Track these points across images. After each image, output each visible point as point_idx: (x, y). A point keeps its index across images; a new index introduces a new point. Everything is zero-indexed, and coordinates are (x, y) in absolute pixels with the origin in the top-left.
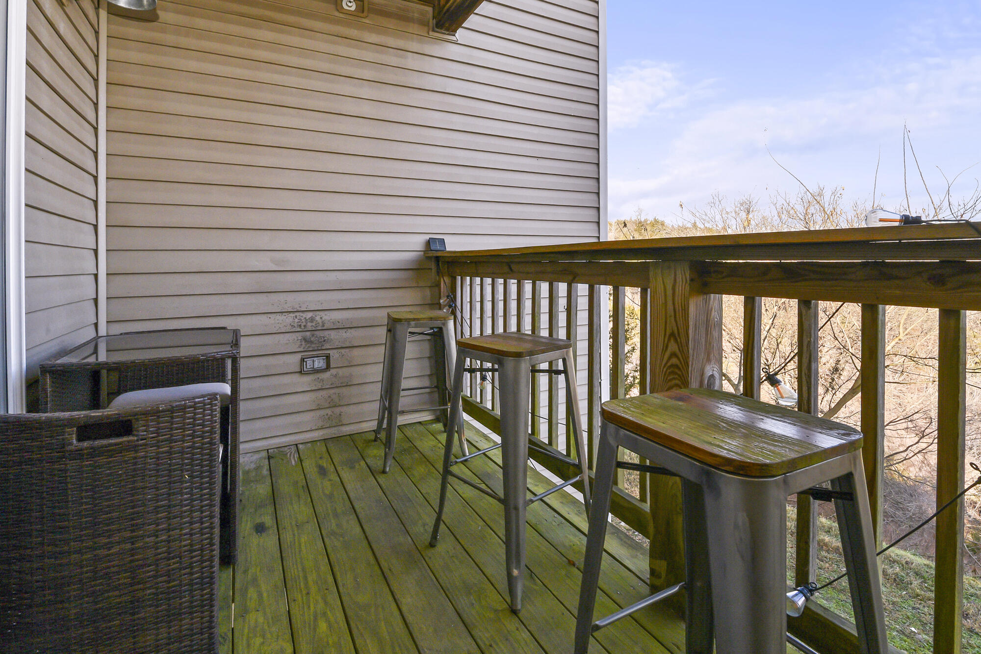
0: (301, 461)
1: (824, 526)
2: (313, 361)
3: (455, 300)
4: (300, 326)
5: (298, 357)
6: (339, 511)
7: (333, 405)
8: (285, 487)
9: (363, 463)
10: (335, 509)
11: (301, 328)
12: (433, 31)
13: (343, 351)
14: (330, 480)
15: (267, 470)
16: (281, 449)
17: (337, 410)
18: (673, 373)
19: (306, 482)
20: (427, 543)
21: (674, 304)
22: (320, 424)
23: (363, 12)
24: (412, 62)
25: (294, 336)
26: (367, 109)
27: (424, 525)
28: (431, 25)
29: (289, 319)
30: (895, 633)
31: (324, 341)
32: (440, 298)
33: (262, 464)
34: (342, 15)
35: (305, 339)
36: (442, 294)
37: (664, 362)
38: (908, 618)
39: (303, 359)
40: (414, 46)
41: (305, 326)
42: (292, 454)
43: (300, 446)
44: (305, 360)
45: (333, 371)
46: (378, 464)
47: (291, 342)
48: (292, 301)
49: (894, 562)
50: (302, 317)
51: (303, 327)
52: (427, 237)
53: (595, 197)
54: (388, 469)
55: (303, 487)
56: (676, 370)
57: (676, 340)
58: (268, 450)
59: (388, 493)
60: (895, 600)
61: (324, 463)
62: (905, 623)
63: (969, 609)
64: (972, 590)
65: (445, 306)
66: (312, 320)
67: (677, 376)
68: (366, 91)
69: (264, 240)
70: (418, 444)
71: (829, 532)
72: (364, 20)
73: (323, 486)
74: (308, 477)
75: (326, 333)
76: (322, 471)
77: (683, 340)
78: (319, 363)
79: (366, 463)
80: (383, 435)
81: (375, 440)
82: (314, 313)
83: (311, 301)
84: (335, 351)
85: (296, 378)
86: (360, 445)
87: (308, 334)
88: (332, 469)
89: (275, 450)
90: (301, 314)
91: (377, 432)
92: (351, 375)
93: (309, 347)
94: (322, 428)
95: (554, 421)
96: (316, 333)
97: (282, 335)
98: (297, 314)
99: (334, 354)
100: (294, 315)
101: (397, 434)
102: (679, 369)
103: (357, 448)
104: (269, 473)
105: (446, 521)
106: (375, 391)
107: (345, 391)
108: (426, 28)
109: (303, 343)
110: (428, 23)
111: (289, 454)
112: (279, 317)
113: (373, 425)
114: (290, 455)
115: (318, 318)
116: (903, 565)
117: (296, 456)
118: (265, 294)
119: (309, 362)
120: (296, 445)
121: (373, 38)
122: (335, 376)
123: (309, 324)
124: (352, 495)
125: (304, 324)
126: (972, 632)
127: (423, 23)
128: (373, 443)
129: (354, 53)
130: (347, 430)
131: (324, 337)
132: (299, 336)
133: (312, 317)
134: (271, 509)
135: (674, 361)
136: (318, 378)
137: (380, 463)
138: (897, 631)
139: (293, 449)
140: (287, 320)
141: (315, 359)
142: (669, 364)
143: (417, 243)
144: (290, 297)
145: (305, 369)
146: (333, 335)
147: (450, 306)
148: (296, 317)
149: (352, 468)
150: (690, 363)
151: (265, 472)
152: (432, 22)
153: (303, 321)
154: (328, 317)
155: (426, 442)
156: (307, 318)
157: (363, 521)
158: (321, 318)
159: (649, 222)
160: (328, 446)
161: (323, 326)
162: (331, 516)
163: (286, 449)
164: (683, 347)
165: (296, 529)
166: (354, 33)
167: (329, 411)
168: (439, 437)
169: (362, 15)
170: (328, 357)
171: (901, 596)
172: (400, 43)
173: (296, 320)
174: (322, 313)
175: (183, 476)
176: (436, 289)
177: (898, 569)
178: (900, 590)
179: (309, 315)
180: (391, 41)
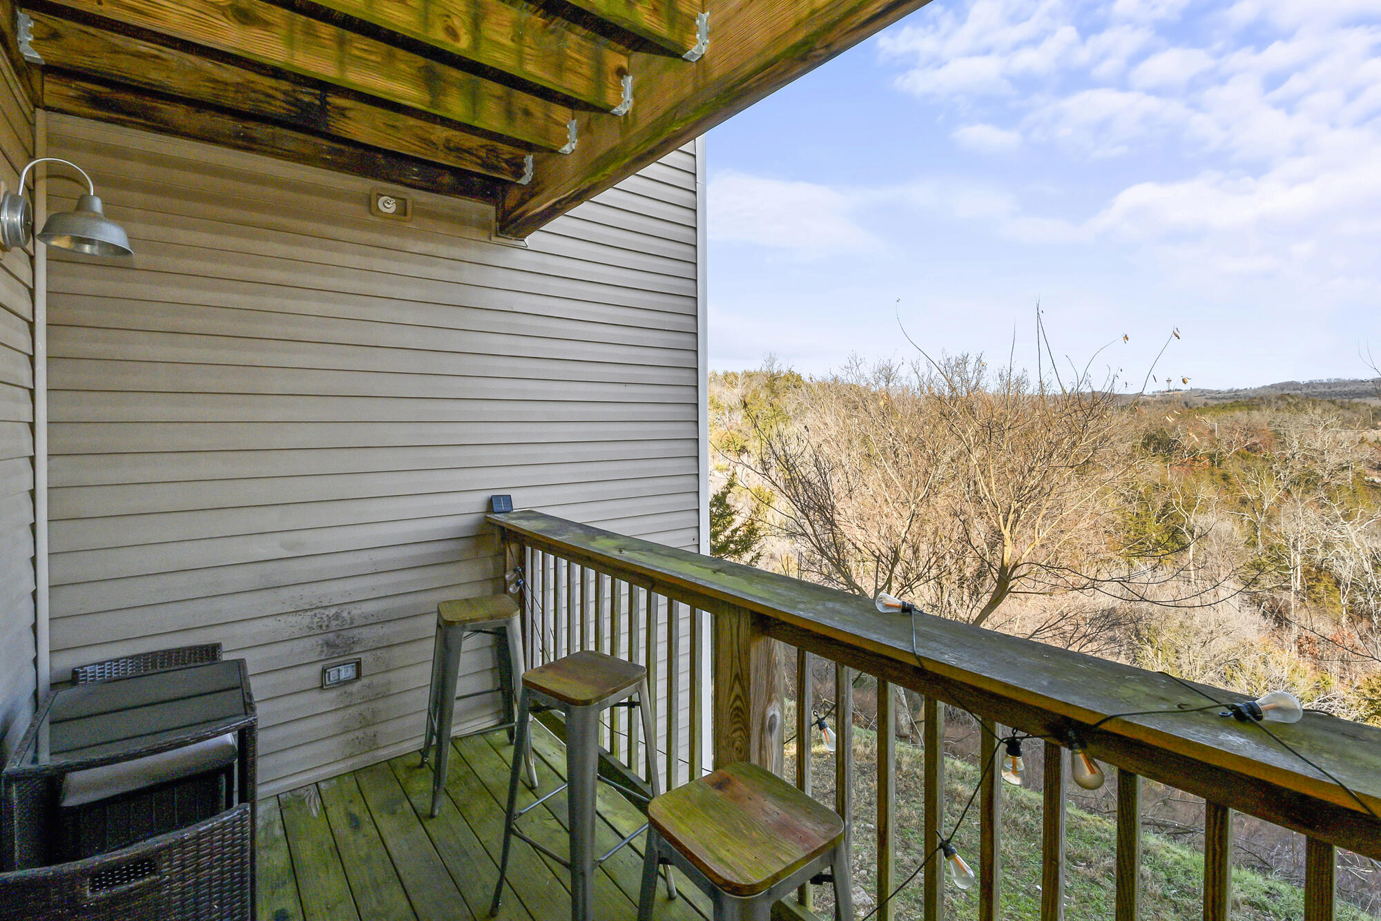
0: (325, 808)
1: (958, 772)
2: (339, 671)
3: (524, 574)
4: (321, 627)
5: (318, 668)
6: (380, 880)
7: (366, 723)
8: (307, 852)
9: (407, 805)
10: (375, 878)
11: (323, 628)
12: (497, 236)
13: (378, 653)
14: (365, 836)
15: (280, 828)
16: (297, 793)
17: (370, 731)
18: (737, 716)
19: (335, 841)
20: (487, 912)
21: (738, 645)
22: (348, 751)
23: (405, 214)
24: (470, 274)
25: (312, 641)
26: (410, 337)
27: (485, 887)
28: (493, 227)
29: (305, 620)
30: (1020, 894)
31: (354, 642)
32: (505, 572)
33: (272, 819)
34: (377, 219)
35: (328, 644)
36: (508, 567)
37: (731, 703)
38: (1035, 874)
39: (325, 670)
40: (472, 254)
41: (327, 626)
42: (312, 798)
43: (322, 785)
44: (328, 670)
45: (364, 681)
46: (424, 803)
47: (309, 648)
48: (310, 594)
49: (1026, 808)
50: (323, 614)
51: (324, 628)
52: (490, 494)
53: (693, 426)
54: (437, 812)
55: (330, 849)
56: (740, 713)
57: (740, 683)
58: (278, 796)
59: (440, 848)
60: (1023, 854)
61: (356, 809)
62: (1031, 881)
63: (1092, 856)
64: (1098, 834)
65: (511, 582)
66: (337, 616)
67: (740, 719)
68: (410, 315)
69: (271, 519)
70: (477, 767)
71: (963, 778)
72: (407, 225)
73: (357, 846)
74: (336, 833)
75: (356, 631)
76: (355, 823)
77: (746, 684)
78: (347, 672)
79: (411, 804)
80: (431, 758)
81: (421, 766)
82: (340, 607)
83: (334, 592)
84: (368, 654)
85: (316, 695)
86: (402, 774)
87: (331, 636)
88: (366, 818)
89: (288, 794)
90: (322, 611)
91: (424, 753)
92: (389, 683)
93: (333, 653)
94: (351, 756)
95: (634, 741)
96: (342, 633)
97: (296, 642)
98: (317, 611)
99: (366, 658)
100: (313, 613)
101: (450, 754)
102: (742, 713)
103: (398, 780)
104: (283, 832)
105: (510, 880)
106: (422, 699)
107: (380, 704)
108: (487, 233)
109: (325, 648)
110: (491, 226)
111: (307, 800)
112: (292, 619)
113: (419, 743)
114: (310, 801)
115: (345, 614)
116: (1034, 812)
117: (318, 801)
118: (273, 590)
119: (333, 673)
120: (317, 784)
121: (420, 247)
122: (369, 686)
123: (334, 623)
124: (395, 854)
125: (326, 623)
126: (1093, 882)
127: (483, 226)
128: (419, 771)
129: (394, 267)
130: (383, 754)
131: (353, 638)
132: (319, 640)
133: (337, 612)
134: (290, 888)
135: (738, 703)
136: (345, 693)
137: (428, 803)
138: (1023, 892)
139: (313, 790)
140: (303, 621)
141: (340, 668)
142: (734, 706)
143: (474, 504)
144: (307, 591)
145: (328, 683)
146: (365, 633)
147: (518, 584)
148: (315, 615)
149: (393, 813)
150: (752, 707)
151: (278, 832)
152: (495, 225)
153: (326, 619)
154: (357, 611)
155: (487, 762)
156: (331, 615)
157: (410, 891)
158: (349, 613)
159: (782, 375)
160: (359, 778)
161: (352, 623)
162: (370, 890)
163: (302, 791)
164: (746, 690)
165: (326, 912)
166: (393, 241)
167: (359, 734)
168: (503, 753)
169: (404, 218)
170: (358, 664)
171: (1030, 849)
172: (455, 252)
173: (316, 620)
174: (351, 607)
175: (211, 907)
176: (500, 560)
177: (1028, 817)
178: (1029, 842)
179: (333, 611)
180: (442, 250)
